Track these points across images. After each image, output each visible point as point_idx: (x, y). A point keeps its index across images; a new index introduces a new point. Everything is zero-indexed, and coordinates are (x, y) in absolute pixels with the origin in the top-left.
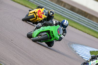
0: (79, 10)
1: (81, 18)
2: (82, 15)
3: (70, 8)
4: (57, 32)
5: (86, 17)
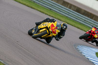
1: (86, 20)
2: (88, 17)
5: (92, 18)
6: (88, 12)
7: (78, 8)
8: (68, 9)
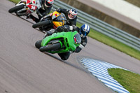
0: (93, 9)
3: (79, 6)
4: (73, 40)
6: (97, 11)
7: (82, 4)
8: (68, 5)
